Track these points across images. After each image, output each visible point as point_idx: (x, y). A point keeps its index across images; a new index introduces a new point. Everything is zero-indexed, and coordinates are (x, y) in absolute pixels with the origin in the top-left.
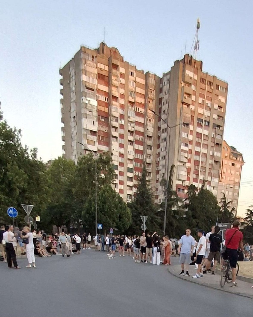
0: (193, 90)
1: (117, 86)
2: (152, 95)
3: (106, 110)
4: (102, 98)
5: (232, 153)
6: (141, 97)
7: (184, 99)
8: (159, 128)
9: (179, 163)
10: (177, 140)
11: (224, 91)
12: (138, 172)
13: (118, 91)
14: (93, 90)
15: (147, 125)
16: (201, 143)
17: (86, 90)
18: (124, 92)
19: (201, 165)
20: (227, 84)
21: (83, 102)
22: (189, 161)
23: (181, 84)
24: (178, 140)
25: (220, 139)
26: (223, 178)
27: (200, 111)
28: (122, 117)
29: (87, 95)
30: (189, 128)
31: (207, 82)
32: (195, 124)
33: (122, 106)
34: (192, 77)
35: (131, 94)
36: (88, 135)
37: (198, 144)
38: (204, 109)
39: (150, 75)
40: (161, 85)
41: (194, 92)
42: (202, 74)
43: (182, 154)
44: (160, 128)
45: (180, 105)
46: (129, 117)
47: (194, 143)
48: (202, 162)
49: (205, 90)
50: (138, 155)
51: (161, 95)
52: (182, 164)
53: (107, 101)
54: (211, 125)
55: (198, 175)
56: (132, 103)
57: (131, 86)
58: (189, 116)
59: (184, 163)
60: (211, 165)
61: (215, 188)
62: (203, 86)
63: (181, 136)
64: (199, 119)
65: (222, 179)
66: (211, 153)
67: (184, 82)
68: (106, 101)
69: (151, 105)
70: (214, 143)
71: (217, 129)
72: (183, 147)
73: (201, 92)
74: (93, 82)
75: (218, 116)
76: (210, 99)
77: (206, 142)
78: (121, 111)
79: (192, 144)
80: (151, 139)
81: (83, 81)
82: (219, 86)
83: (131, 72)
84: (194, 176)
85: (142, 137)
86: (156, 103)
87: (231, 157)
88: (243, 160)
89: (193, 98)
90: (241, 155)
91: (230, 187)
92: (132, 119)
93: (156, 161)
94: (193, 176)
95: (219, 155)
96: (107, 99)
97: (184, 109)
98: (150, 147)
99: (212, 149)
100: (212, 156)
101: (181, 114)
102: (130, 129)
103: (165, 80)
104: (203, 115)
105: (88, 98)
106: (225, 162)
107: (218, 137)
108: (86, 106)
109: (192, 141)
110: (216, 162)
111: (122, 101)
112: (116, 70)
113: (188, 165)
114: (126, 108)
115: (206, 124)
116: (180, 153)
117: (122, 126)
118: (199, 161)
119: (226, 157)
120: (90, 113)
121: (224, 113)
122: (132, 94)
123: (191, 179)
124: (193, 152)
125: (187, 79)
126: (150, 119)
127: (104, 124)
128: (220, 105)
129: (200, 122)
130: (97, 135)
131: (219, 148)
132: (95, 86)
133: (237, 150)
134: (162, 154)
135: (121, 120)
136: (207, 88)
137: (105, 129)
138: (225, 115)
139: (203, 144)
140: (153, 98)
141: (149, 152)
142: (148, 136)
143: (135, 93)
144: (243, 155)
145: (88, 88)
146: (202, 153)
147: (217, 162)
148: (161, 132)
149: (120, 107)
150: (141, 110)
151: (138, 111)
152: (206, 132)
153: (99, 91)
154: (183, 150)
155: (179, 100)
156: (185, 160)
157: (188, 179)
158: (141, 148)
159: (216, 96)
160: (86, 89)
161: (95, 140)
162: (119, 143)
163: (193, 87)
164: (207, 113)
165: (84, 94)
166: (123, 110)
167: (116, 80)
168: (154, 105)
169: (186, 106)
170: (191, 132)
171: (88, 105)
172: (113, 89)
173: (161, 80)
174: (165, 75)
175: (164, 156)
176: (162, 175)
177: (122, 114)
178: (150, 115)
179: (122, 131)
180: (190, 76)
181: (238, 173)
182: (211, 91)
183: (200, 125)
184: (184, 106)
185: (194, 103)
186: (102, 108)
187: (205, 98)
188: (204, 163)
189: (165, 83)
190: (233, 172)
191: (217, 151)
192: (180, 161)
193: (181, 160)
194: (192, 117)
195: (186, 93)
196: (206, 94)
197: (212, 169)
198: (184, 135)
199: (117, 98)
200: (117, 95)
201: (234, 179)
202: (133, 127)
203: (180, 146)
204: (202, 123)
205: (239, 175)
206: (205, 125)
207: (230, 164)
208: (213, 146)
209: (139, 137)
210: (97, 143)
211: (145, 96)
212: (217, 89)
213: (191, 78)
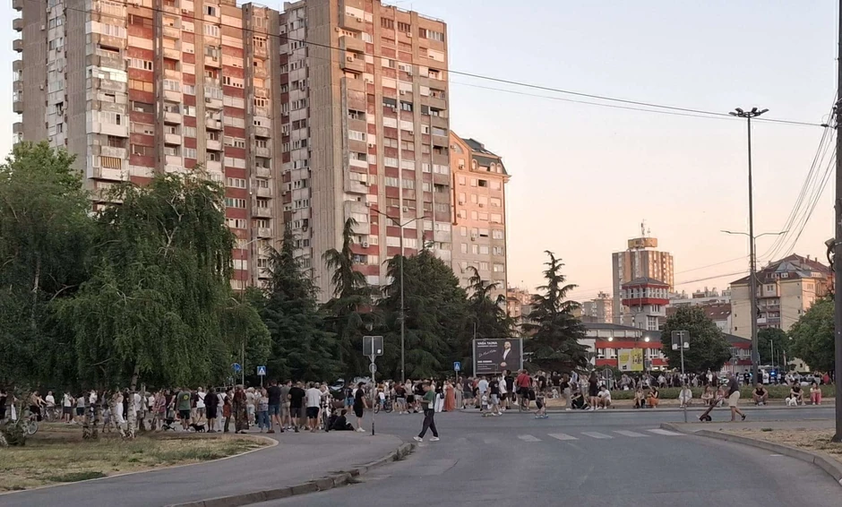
0: (367, 43)
1: (175, 37)
2: (263, 49)
3: (148, 87)
4: (137, 64)
5: (474, 157)
6: (234, 55)
7: (346, 62)
8: (285, 119)
9: (346, 197)
10: (337, 147)
11: (437, 38)
12: (235, 220)
13: (179, 49)
14: (117, 50)
15: (253, 114)
16: (397, 149)
17: (99, 52)
18: (193, 49)
19: (403, 195)
20: (445, 25)
21: (91, 78)
22: (374, 190)
23: (335, 33)
24: (340, 146)
25: (442, 136)
26: (459, 216)
27: (388, 82)
28: (189, 100)
29: (102, 62)
30: (365, 120)
31: (396, 25)
32: (379, 111)
33: (189, 79)
34: (362, 18)
35: (210, 51)
36: (103, 147)
37: (391, 152)
38: (395, 78)
39: (255, 11)
40: (283, 28)
41: (369, 47)
42: (382, 10)
43: (353, 176)
44: (288, 117)
45: (337, 75)
46: (208, 100)
47: (380, 151)
48: (405, 190)
49: (394, 41)
50: (234, 180)
51: (285, 49)
52: (353, 199)
53: (150, 68)
54: (417, 109)
55: (399, 219)
56: (213, 71)
57: (211, 34)
58: (361, 95)
59: (361, 196)
60: (429, 194)
61: (443, 246)
62: (389, 33)
63: (347, 138)
64: (386, 100)
65: (457, 219)
66: (425, 168)
67: (344, 28)
68: (148, 69)
69: (260, 70)
70: (430, 145)
71: (434, 116)
72: (354, 162)
73: (385, 44)
74: (118, 34)
75: (431, 89)
76: (409, 59)
77: (411, 147)
78: (187, 90)
79: (376, 154)
80: (265, 143)
81: (91, 34)
82: (425, 30)
83: (210, 8)
84: (389, 222)
85: (242, 140)
86: (272, 67)
87: (474, 167)
88: (504, 171)
89: (369, 59)
90: (498, 160)
91: (481, 235)
92: (215, 104)
93: (281, 192)
94: (385, 222)
95: (444, 170)
96: (150, 64)
97: (349, 83)
98: (265, 162)
99: (426, 159)
100: (429, 175)
101: (342, 92)
102: (211, 124)
103: (293, 18)
104: (395, 90)
105: (103, 69)
106: (460, 178)
107: (438, 134)
108: (100, 85)
109: (375, 146)
110: (440, 186)
111: (189, 69)
112: (173, 6)
113: (371, 199)
114: (198, 82)
115: (405, 109)
116: (348, 175)
117: (190, 122)
118: (398, 189)
119: (460, 168)
120: (109, 99)
121: (446, 82)
122: (214, 51)
123: (382, 230)
124: (381, 170)
125: (348, 23)
126: (261, 100)
127: (143, 117)
128: (434, 66)
129: (389, 105)
130: (128, 145)
131: (444, 156)
132: (123, 42)
133: (485, 148)
134: (296, 176)
135: (187, 107)
136: (398, 36)
137: (145, 129)
138: (447, 87)
139: (402, 150)
140: (264, 56)
141: (262, 171)
142: (258, 138)
143: (220, 48)
144: (502, 160)
145: (103, 47)
146: (403, 170)
147: (442, 186)
148: (291, 127)
149: (184, 80)
150: (236, 81)
151: (229, 83)
152: (407, 125)
153: (132, 50)
154: (354, 169)
155: (335, 65)
156: (363, 190)
157: (375, 230)
158: (240, 164)
159: (421, 52)
160: (100, 49)
161: (122, 157)
162: (184, 157)
163: (365, 37)
164: (406, 86)
165: (95, 60)
166: (193, 86)
167: (171, 25)
168: (269, 69)
169: (352, 76)
170: (372, 129)
171: (106, 82)
172: (166, 43)
173: (281, 19)
174: (291, 8)
175: (304, 181)
176: (301, 223)
177: (190, 94)
178: (260, 91)
179: (190, 132)
180: (357, 16)
181: (498, 202)
182: (409, 41)
183: (390, 112)
184: (348, 75)
185: (371, 69)
186: (138, 86)
187: (397, 56)
188: (410, 192)
189: (292, 24)
190: (483, 200)
191: (440, 164)
192: (349, 193)
193: (352, 191)
194: (371, 98)
195: (349, 50)
196: (397, 47)
197: (432, 203)
198: (354, 136)
199: (176, 61)
200: (176, 55)
201: (489, 215)
202: (218, 121)
203: (345, 161)
204: (396, 107)
205: (499, 205)
206: (402, 110)
207: (474, 182)
208: (428, 152)
209: (232, 141)
210: (127, 162)
211: (245, 52)
212: (421, 36)
213: (358, 20)
